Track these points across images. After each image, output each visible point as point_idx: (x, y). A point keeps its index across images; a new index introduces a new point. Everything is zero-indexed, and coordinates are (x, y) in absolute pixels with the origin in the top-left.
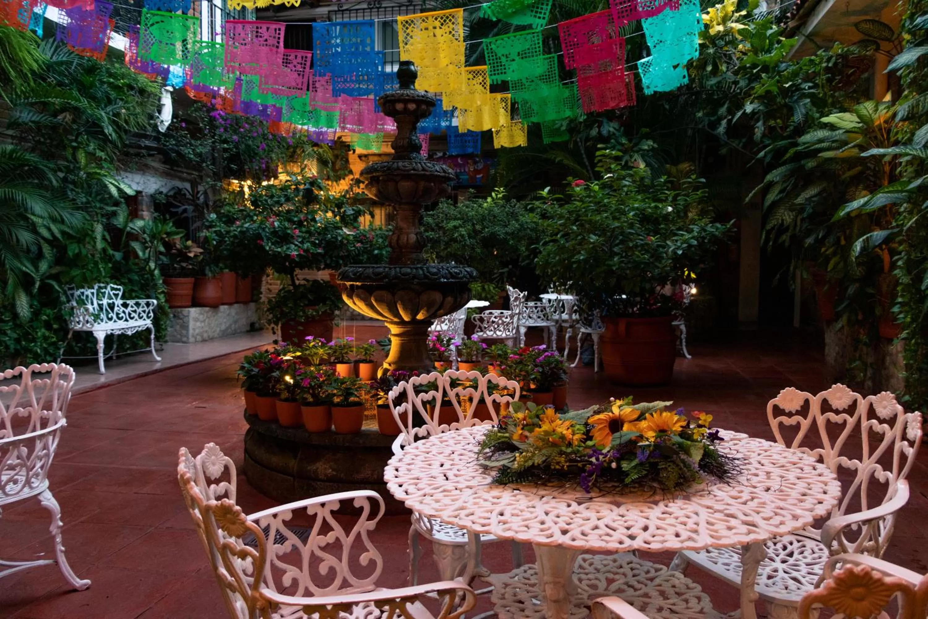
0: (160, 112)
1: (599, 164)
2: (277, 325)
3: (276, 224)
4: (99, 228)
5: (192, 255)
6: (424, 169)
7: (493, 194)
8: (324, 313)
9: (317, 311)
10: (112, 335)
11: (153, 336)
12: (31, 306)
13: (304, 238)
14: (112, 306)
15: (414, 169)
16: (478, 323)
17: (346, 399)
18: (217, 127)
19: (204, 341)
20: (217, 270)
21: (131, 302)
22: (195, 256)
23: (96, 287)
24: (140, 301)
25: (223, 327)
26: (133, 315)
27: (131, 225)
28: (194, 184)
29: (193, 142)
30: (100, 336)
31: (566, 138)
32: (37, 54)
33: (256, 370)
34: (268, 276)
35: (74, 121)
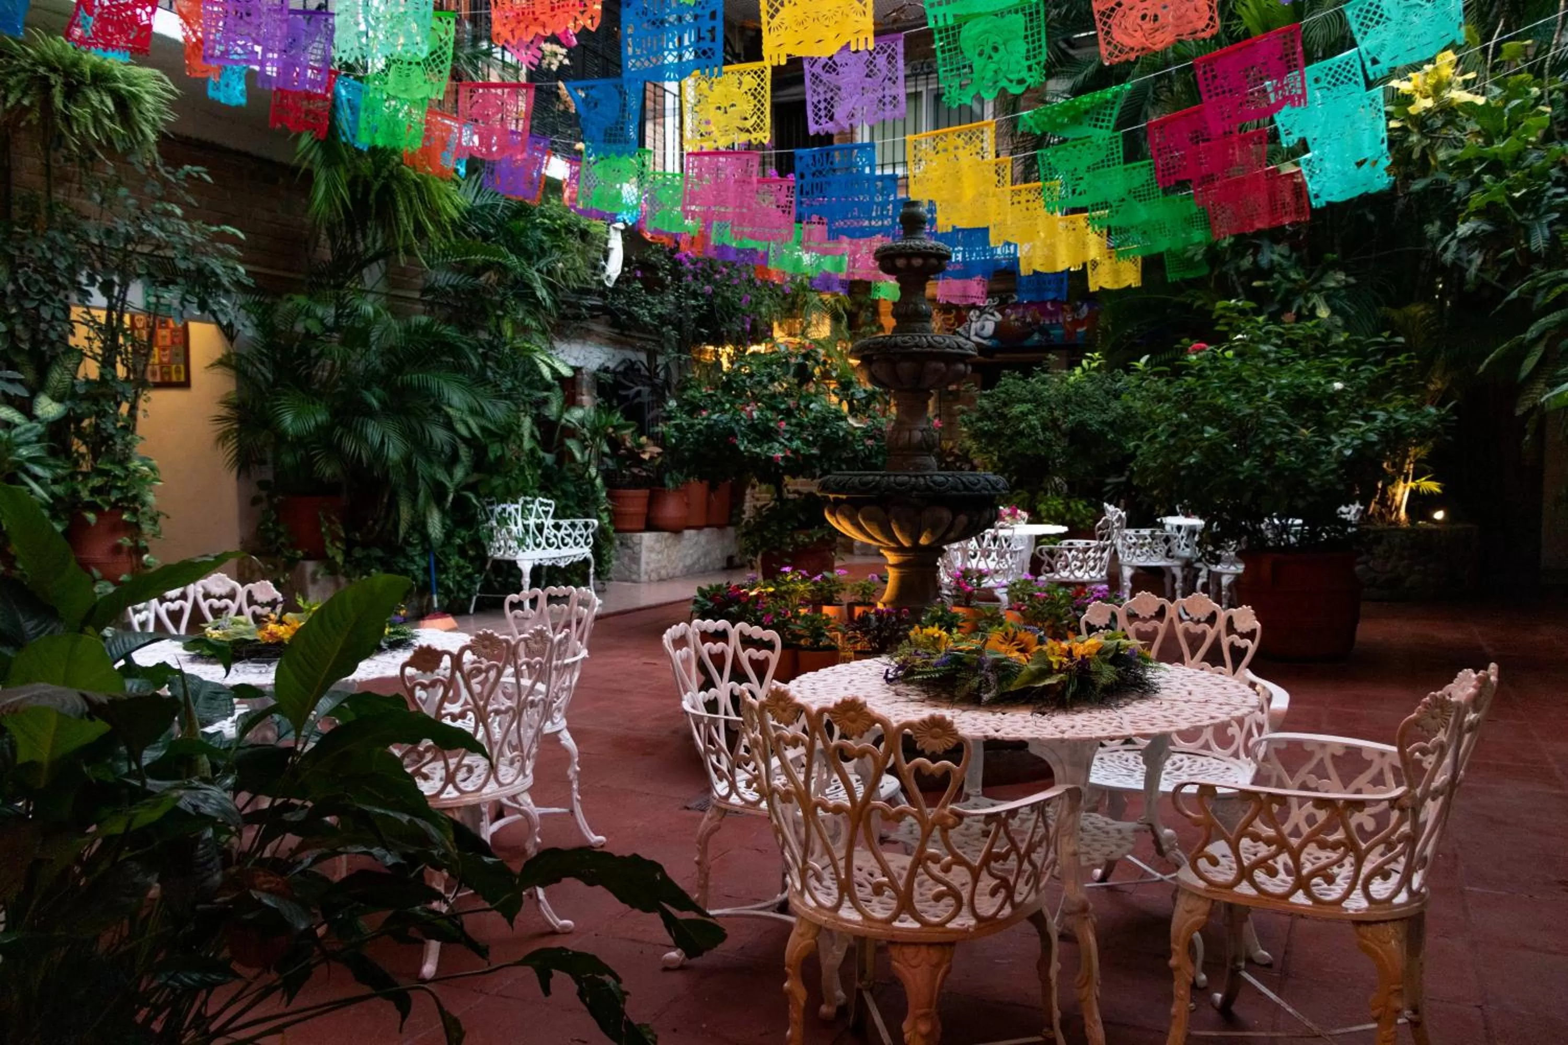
0: (606, 259)
1: (1222, 321)
2: (756, 555)
3: (755, 414)
4: (527, 422)
5: (646, 456)
6: (930, 345)
7: (1084, 362)
8: (821, 540)
9: (810, 537)
10: (540, 566)
11: (592, 570)
12: (444, 525)
13: (793, 433)
14: (540, 528)
15: (917, 346)
16: (1046, 558)
17: (817, 642)
18: (684, 274)
19: (661, 580)
20: (681, 478)
21: (565, 523)
22: (652, 458)
23: (521, 501)
24: (577, 521)
25: (688, 561)
26: (567, 540)
27: (566, 416)
28: (652, 355)
29: (649, 298)
30: (526, 567)
31: (1204, 271)
32: (458, 199)
33: (710, 604)
34: (754, 487)
35: (499, 283)
